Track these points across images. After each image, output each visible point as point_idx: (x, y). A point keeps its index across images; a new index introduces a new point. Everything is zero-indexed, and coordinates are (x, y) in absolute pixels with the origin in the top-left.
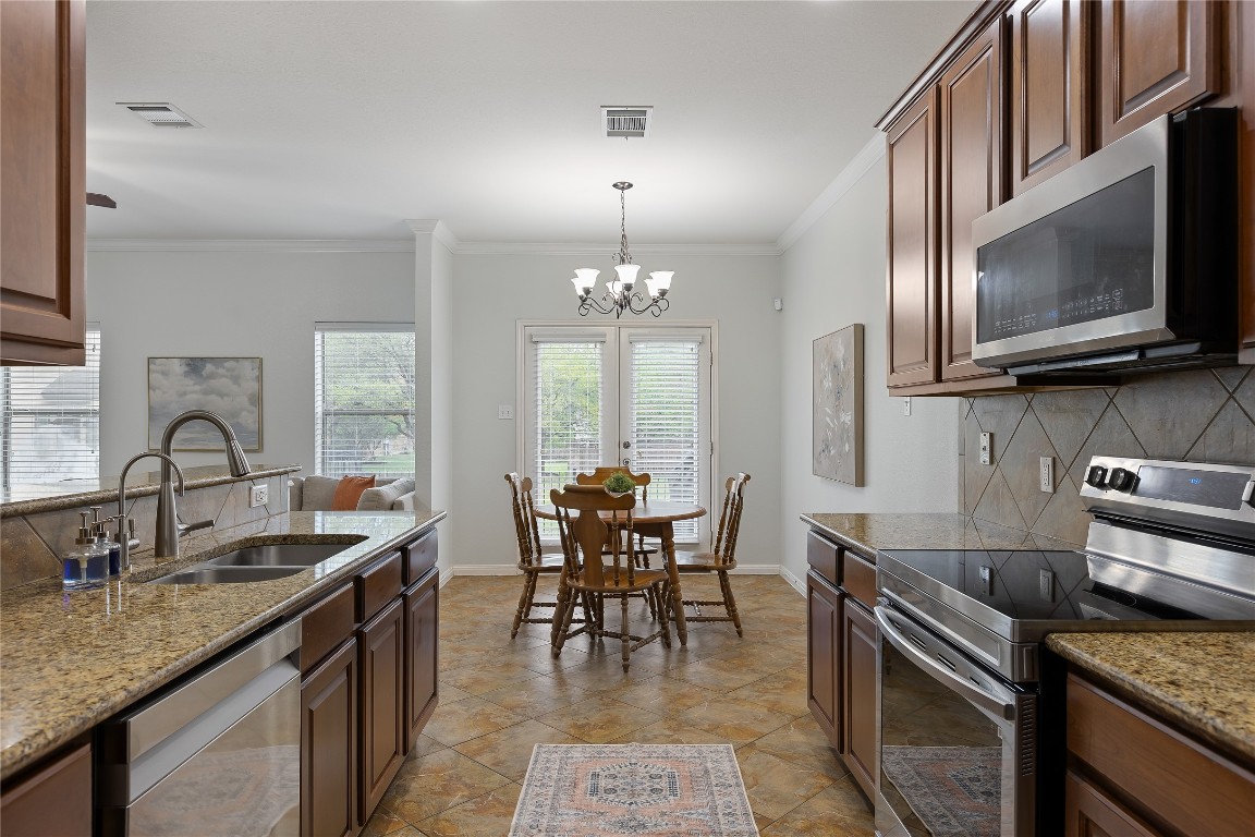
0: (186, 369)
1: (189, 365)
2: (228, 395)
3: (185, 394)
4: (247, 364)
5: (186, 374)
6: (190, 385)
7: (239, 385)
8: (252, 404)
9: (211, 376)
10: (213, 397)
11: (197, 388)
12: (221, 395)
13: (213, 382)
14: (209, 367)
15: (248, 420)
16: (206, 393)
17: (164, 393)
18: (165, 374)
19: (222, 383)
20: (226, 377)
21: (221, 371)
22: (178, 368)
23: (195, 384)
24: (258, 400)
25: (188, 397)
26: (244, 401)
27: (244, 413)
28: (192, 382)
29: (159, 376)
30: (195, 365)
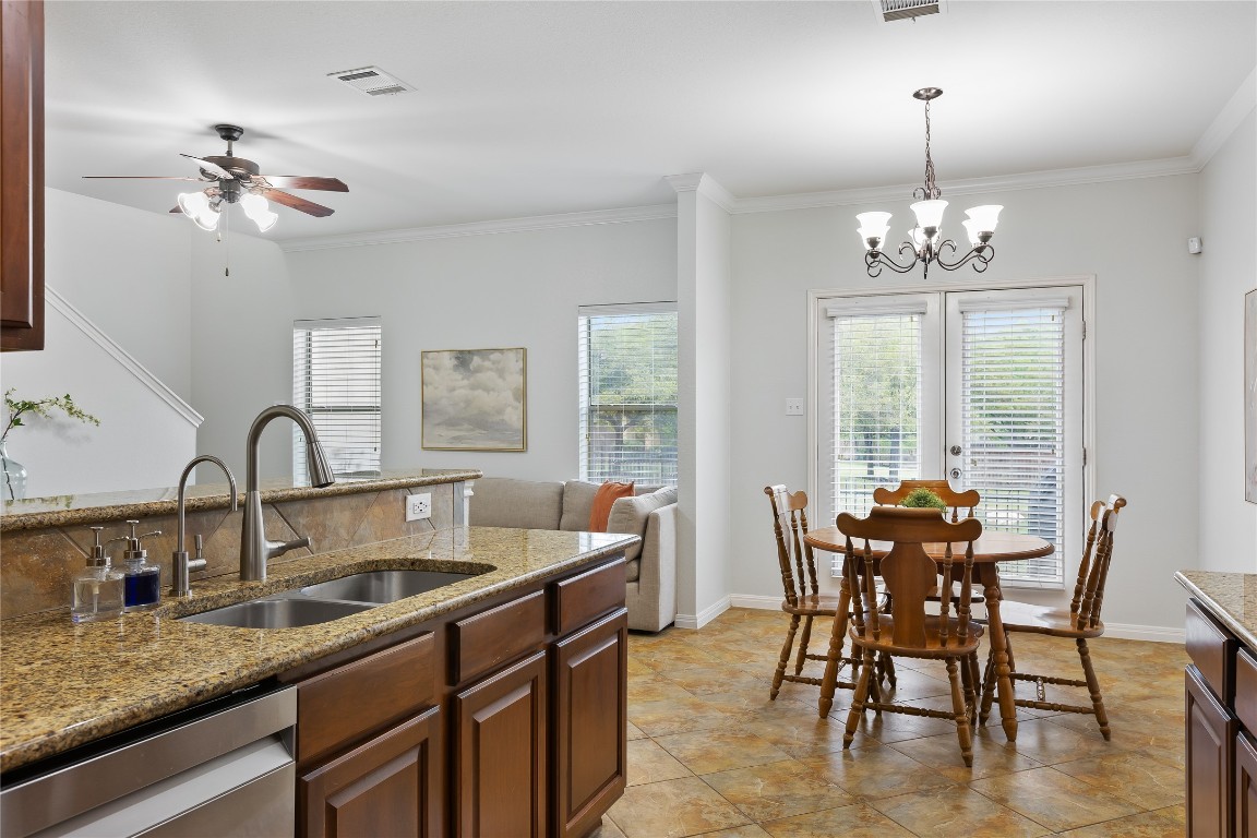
0: (454, 362)
1: (457, 358)
2: (493, 390)
3: (453, 389)
4: (512, 355)
5: (456, 368)
6: (459, 379)
7: (504, 379)
8: (517, 399)
9: (478, 370)
10: (479, 392)
11: (466, 382)
12: (487, 390)
13: (480, 376)
14: (476, 360)
15: (513, 417)
16: (474, 387)
17: (436, 388)
18: (436, 368)
19: (487, 377)
20: (491, 369)
21: (487, 364)
22: (448, 361)
23: (463, 379)
24: (523, 395)
25: (457, 392)
26: (508, 396)
27: (509, 410)
28: (461, 377)
29: (431, 370)
30: (463, 358)
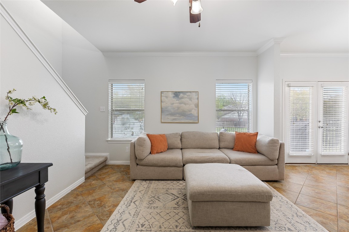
0: (174, 95)
1: (174, 94)
2: (188, 104)
3: (173, 104)
4: (194, 94)
5: (174, 97)
6: (175, 101)
7: (191, 101)
8: (196, 107)
9: (182, 98)
10: (183, 105)
11: (177, 102)
12: (185, 104)
13: (183, 100)
14: (181, 95)
15: (194, 112)
16: (180, 103)
17: (166, 103)
18: (167, 97)
19: (186, 100)
20: (187, 98)
21: (185, 96)
22: (171, 95)
23: (176, 101)
24: (197, 106)
25: (174, 105)
26: (193, 106)
27: (193, 110)
28: (176, 100)
29: (165, 98)
30: (176, 94)
